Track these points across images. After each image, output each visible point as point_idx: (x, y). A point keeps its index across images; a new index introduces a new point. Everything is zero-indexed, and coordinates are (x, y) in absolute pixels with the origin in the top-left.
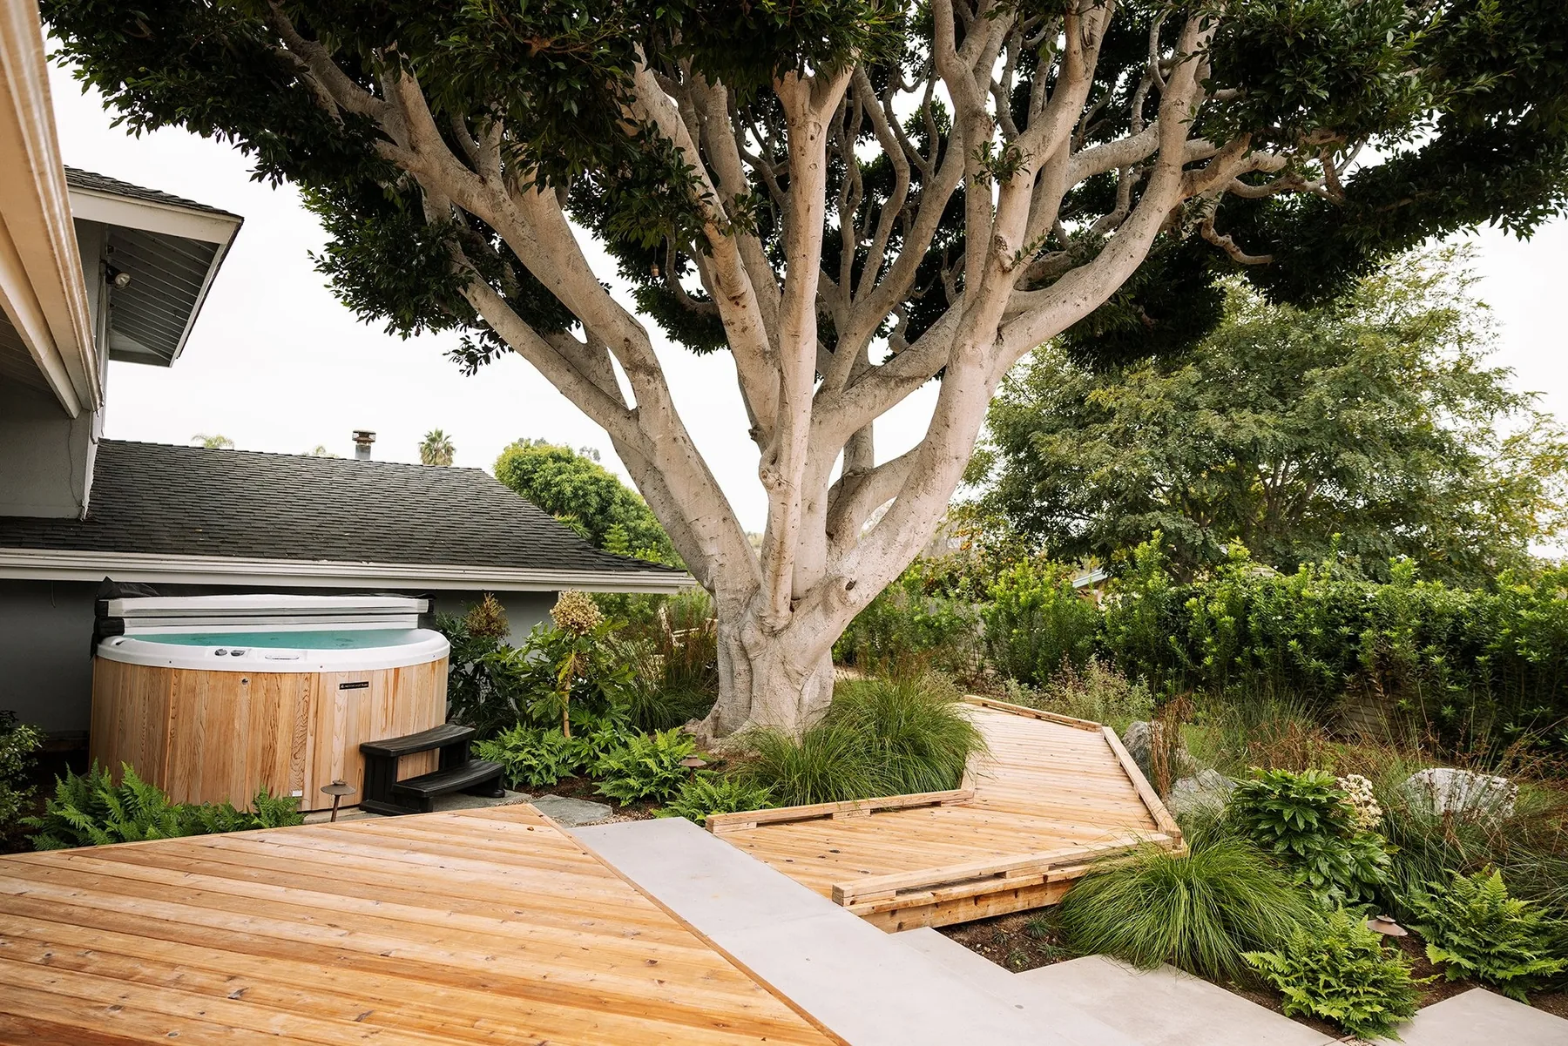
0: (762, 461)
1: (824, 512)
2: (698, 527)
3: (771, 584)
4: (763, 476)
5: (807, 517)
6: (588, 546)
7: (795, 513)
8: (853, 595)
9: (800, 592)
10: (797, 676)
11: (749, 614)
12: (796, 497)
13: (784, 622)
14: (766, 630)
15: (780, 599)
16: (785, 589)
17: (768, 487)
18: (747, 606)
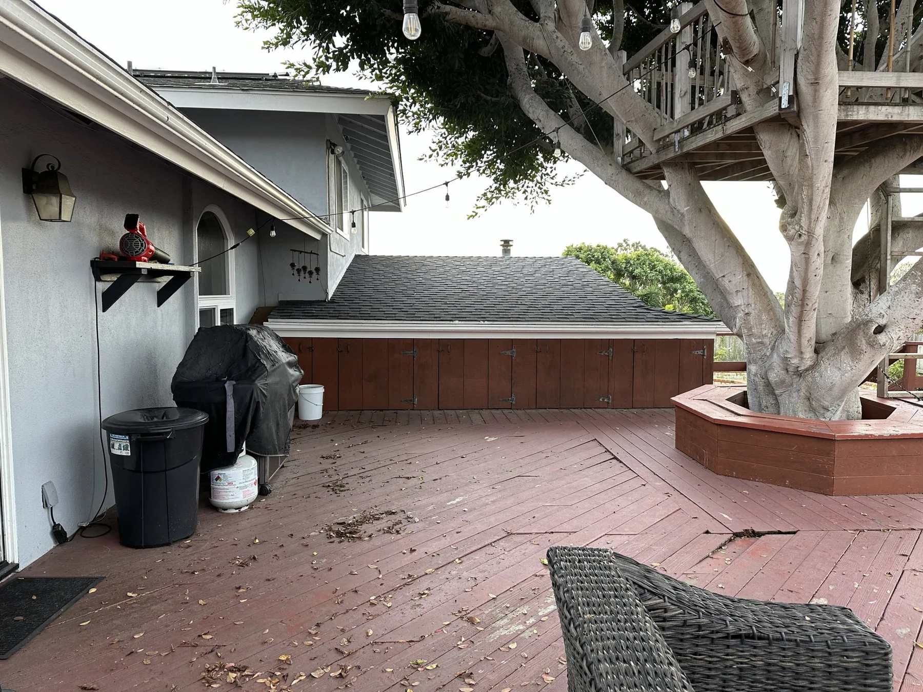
0: (783, 218)
1: (849, 262)
2: (725, 282)
3: (794, 329)
4: (784, 228)
5: (831, 268)
6: (642, 304)
7: (818, 263)
8: (882, 338)
9: (824, 336)
10: (822, 411)
11: (775, 356)
12: (819, 246)
13: (809, 363)
14: (791, 369)
15: (804, 341)
16: (810, 332)
17: (789, 239)
18: (773, 349)
